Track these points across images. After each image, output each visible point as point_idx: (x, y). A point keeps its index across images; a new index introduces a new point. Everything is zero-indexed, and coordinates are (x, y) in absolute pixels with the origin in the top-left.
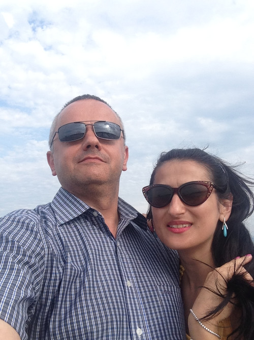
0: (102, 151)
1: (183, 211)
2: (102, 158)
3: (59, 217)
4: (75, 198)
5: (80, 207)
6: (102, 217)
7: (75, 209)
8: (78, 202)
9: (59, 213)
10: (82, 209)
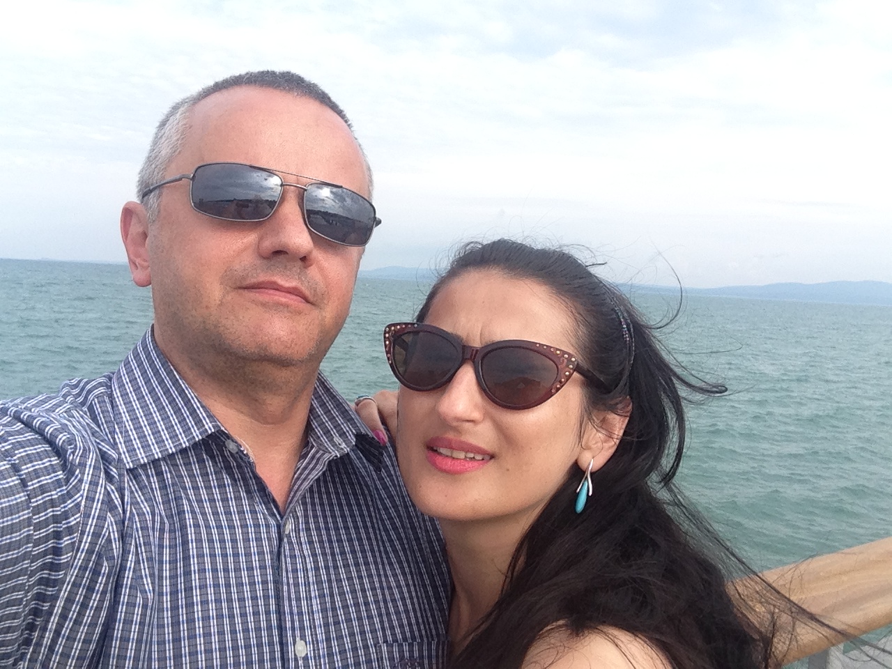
0: (313, 272)
1: (476, 415)
2: (307, 293)
3: (125, 442)
4: (181, 385)
5: (190, 422)
6: (249, 458)
7: (174, 420)
8: (187, 402)
9: (127, 424)
10: (196, 428)
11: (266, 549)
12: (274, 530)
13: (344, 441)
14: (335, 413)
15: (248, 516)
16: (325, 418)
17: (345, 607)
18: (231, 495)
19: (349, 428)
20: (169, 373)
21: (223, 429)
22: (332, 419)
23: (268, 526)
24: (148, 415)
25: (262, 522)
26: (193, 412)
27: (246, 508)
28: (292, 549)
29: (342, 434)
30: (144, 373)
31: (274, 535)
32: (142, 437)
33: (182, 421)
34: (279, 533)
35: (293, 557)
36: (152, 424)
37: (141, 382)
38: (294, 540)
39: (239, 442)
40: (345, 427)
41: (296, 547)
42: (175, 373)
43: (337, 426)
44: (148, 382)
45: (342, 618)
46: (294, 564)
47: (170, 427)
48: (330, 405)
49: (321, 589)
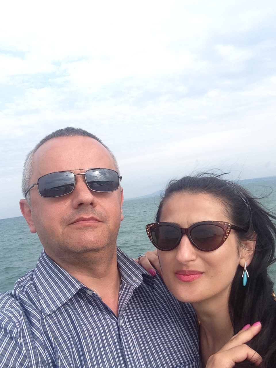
0: (98, 208)
1: (194, 257)
2: (98, 218)
3: (45, 303)
4: (62, 271)
5: (70, 286)
6: (98, 296)
7: (63, 287)
8: (66, 278)
9: (43, 294)
10: (72, 288)
11: (114, 335)
12: (115, 325)
13: (138, 279)
14: (131, 266)
15: (103, 321)
16: (127, 270)
17: (152, 354)
18: (94, 313)
19: (138, 272)
20: (56, 267)
21: (84, 286)
22: (130, 270)
23: (112, 324)
24: (51, 287)
25: (109, 322)
26: (70, 282)
27: (102, 318)
28: (124, 332)
29: (136, 276)
30: (45, 269)
31: (116, 327)
32: (51, 298)
33: (66, 287)
34: (117, 326)
35: (126, 335)
36: (54, 291)
37: (45, 273)
38: (124, 327)
39: (92, 290)
40: (137, 272)
41: (126, 330)
42: (58, 266)
43: (133, 272)
44: (48, 272)
45: (152, 359)
46: (127, 338)
47: (62, 291)
48: (128, 263)
49: (140, 348)
